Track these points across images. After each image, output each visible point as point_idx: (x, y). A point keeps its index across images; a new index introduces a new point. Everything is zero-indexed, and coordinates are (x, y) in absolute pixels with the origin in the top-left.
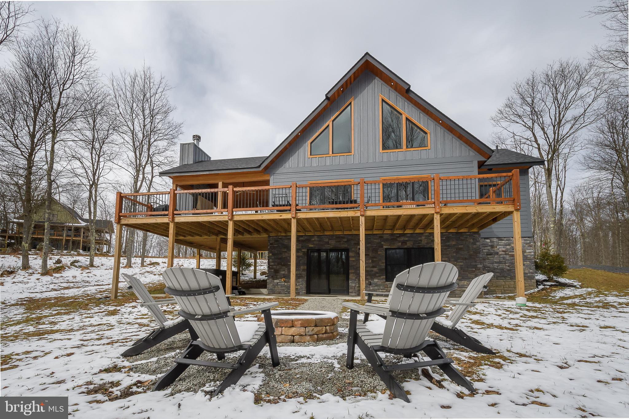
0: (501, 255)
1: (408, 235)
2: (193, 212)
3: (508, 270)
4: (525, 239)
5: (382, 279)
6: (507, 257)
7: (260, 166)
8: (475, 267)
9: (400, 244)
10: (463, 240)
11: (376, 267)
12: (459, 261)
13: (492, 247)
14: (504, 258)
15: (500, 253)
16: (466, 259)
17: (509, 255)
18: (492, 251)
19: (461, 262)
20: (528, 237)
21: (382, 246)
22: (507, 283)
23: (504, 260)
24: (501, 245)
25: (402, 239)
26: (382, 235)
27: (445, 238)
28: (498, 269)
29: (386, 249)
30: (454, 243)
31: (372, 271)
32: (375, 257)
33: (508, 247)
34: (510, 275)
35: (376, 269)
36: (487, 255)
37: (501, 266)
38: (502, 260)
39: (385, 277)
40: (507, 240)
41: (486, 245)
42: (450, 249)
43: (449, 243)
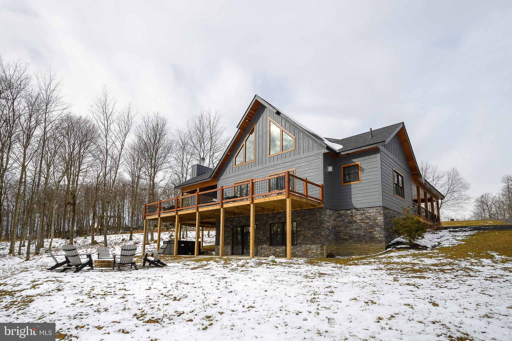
0: (358, 223)
1: (282, 213)
2: (163, 212)
3: (364, 235)
4: (376, 208)
5: (268, 245)
6: (363, 225)
7: (210, 177)
8: (320, 234)
9: (277, 220)
10: (313, 214)
11: (265, 237)
12: (311, 230)
13: (352, 216)
14: (360, 225)
15: (357, 221)
16: (315, 228)
17: (364, 222)
18: (352, 220)
19: (312, 231)
20: (379, 207)
21: (268, 222)
22: (363, 246)
23: (360, 227)
24: (358, 215)
25: (279, 216)
26: (268, 214)
27: (302, 214)
28: (356, 235)
29: (271, 224)
30: (308, 217)
31: (263, 239)
32: (264, 230)
33: (363, 216)
34: (364, 240)
35: (265, 238)
36: (348, 223)
37: (358, 232)
38: (359, 227)
39: (269, 243)
40: (362, 210)
41: (347, 216)
42: (305, 222)
43: (305, 217)
